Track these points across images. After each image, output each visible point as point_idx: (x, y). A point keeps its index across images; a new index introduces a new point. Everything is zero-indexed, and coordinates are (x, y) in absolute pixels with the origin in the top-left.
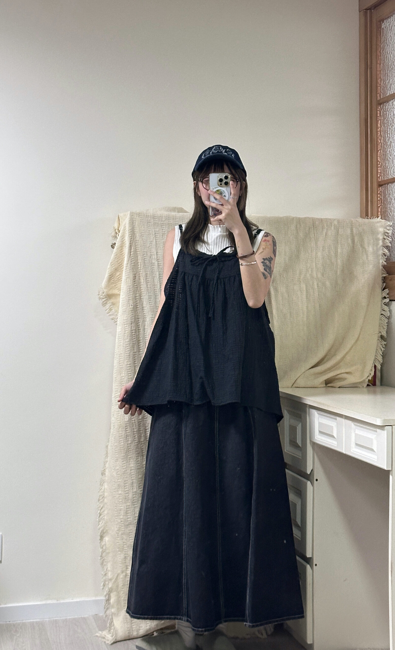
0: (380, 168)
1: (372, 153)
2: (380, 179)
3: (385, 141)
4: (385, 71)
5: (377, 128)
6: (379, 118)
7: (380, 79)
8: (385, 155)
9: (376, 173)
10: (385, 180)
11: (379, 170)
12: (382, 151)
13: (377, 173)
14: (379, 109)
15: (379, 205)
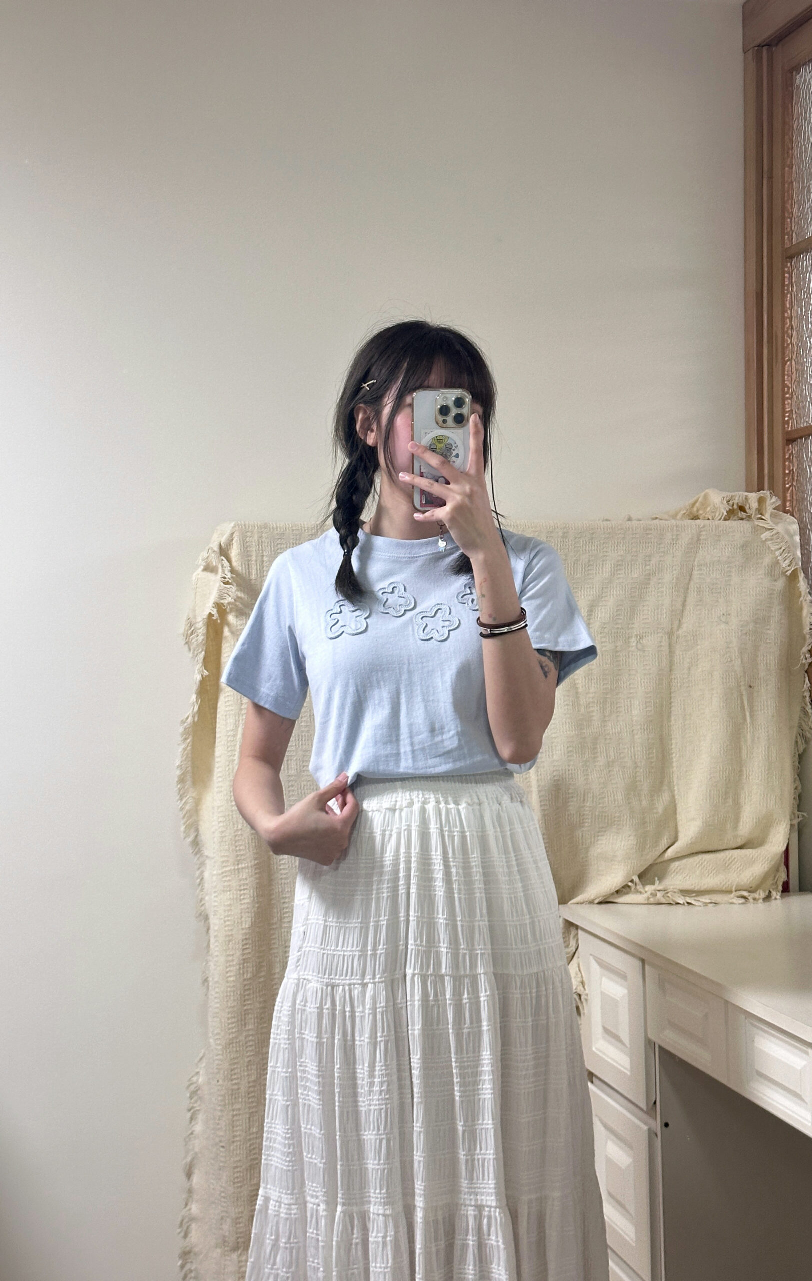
0: (790, 401)
1: (773, 369)
2: (788, 427)
3: (800, 338)
4: (803, 183)
5: (784, 310)
6: (789, 288)
7: (790, 201)
8: (802, 372)
9: (781, 414)
10: (802, 429)
11: (787, 406)
12: (794, 363)
13: (784, 412)
14: (789, 268)
15: (787, 486)
